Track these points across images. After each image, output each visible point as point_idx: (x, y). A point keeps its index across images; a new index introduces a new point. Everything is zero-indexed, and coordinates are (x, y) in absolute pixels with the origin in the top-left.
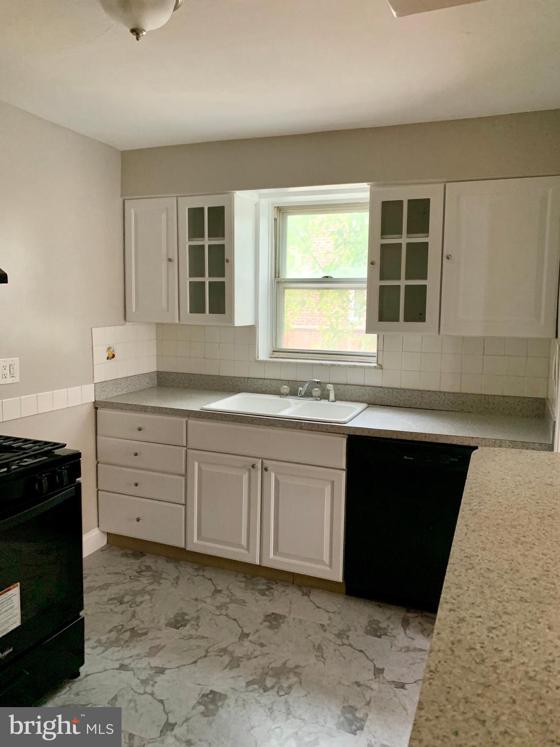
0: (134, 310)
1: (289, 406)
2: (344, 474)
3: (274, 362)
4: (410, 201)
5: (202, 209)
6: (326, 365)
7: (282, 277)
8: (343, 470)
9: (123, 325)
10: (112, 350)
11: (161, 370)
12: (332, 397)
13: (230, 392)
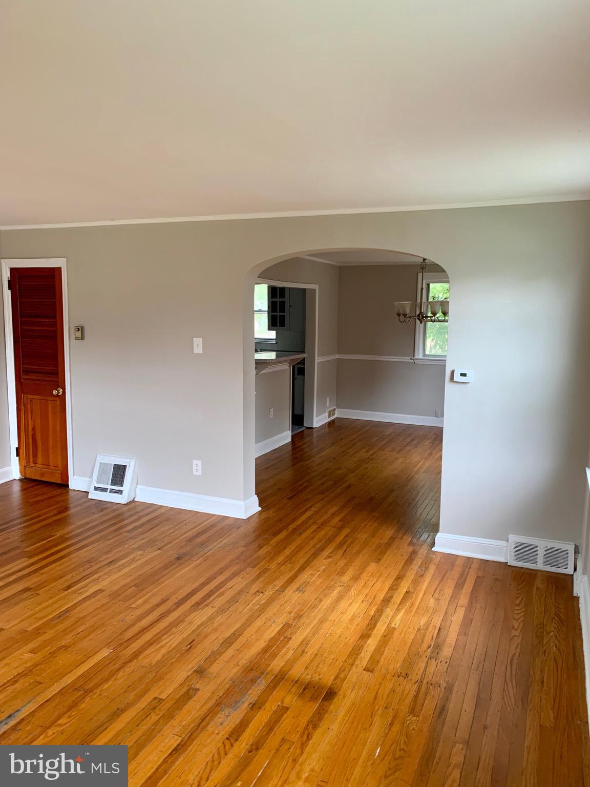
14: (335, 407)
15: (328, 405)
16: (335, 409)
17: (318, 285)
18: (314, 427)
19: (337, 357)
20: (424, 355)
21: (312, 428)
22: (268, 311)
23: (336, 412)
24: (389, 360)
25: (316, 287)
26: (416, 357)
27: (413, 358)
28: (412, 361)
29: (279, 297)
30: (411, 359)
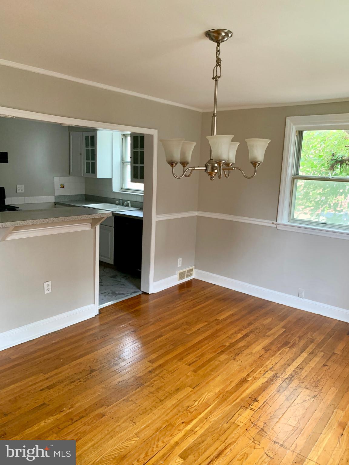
0: (72, 171)
1: (116, 207)
2: (114, 228)
3: (120, 193)
4: (140, 136)
5: (89, 136)
6: (131, 194)
7: (125, 161)
8: (113, 227)
9: (68, 176)
10: (63, 185)
11: (86, 194)
12: (130, 205)
13: (98, 202)
14: (193, 267)
15: (179, 266)
16: (192, 270)
17: (156, 131)
18: (150, 293)
19: (196, 213)
20: (291, 219)
21: (147, 294)
22: (131, 162)
23: (194, 272)
24: (251, 222)
25: (154, 132)
26: (279, 221)
27: (275, 222)
28: (274, 226)
29: (140, 147)
30: (273, 223)
